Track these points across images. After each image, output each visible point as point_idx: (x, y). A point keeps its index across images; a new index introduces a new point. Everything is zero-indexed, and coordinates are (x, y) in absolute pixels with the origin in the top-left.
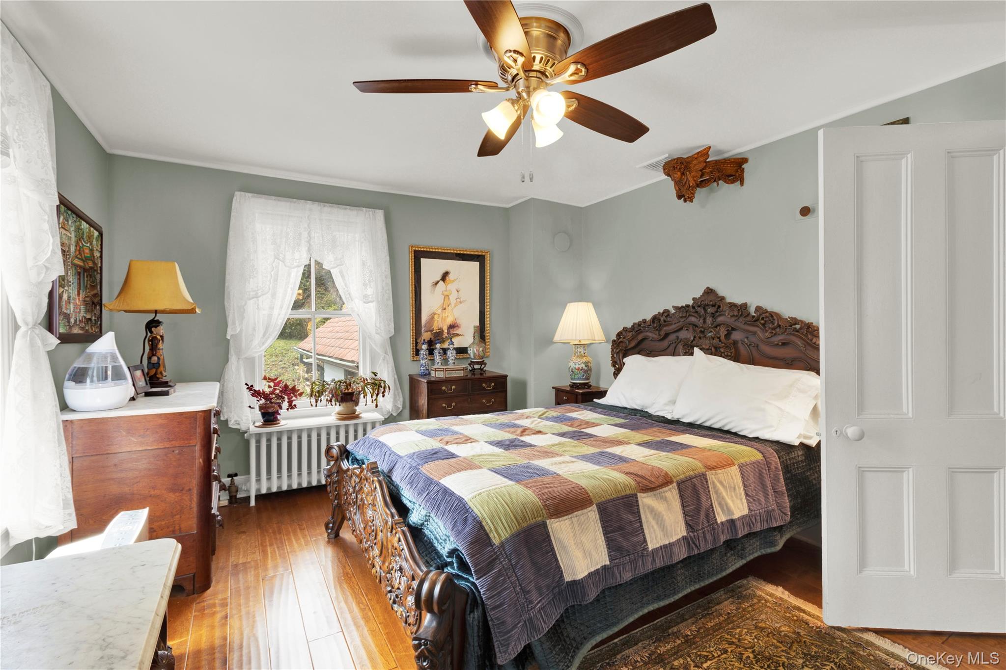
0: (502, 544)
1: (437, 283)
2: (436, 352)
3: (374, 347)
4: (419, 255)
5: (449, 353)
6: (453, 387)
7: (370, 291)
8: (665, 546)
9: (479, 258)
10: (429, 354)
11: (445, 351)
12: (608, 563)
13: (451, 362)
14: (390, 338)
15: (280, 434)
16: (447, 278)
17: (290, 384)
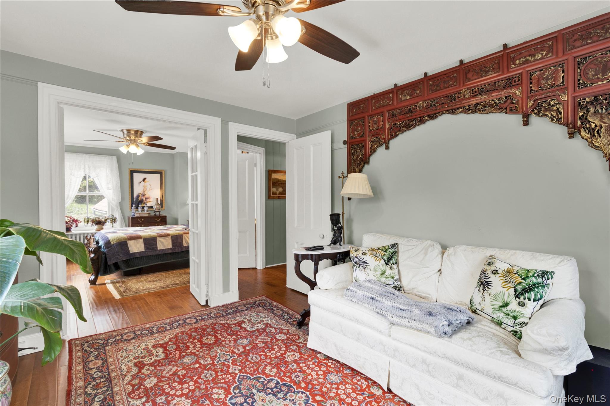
0: (114, 244)
1: (140, 182)
2: (139, 208)
3: (112, 205)
4: (132, 172)
5: (145, 208)
6: (143, 220)
7: (110, 186)
8: (164, 249)
9: (160, 173)
10: (136, 209)
11: (143, 207)
12: (144, 251)
13: (145, 211)
14: (120, 203)
15: (72, 235)
16: (145, 180)
17: (76, 219)
